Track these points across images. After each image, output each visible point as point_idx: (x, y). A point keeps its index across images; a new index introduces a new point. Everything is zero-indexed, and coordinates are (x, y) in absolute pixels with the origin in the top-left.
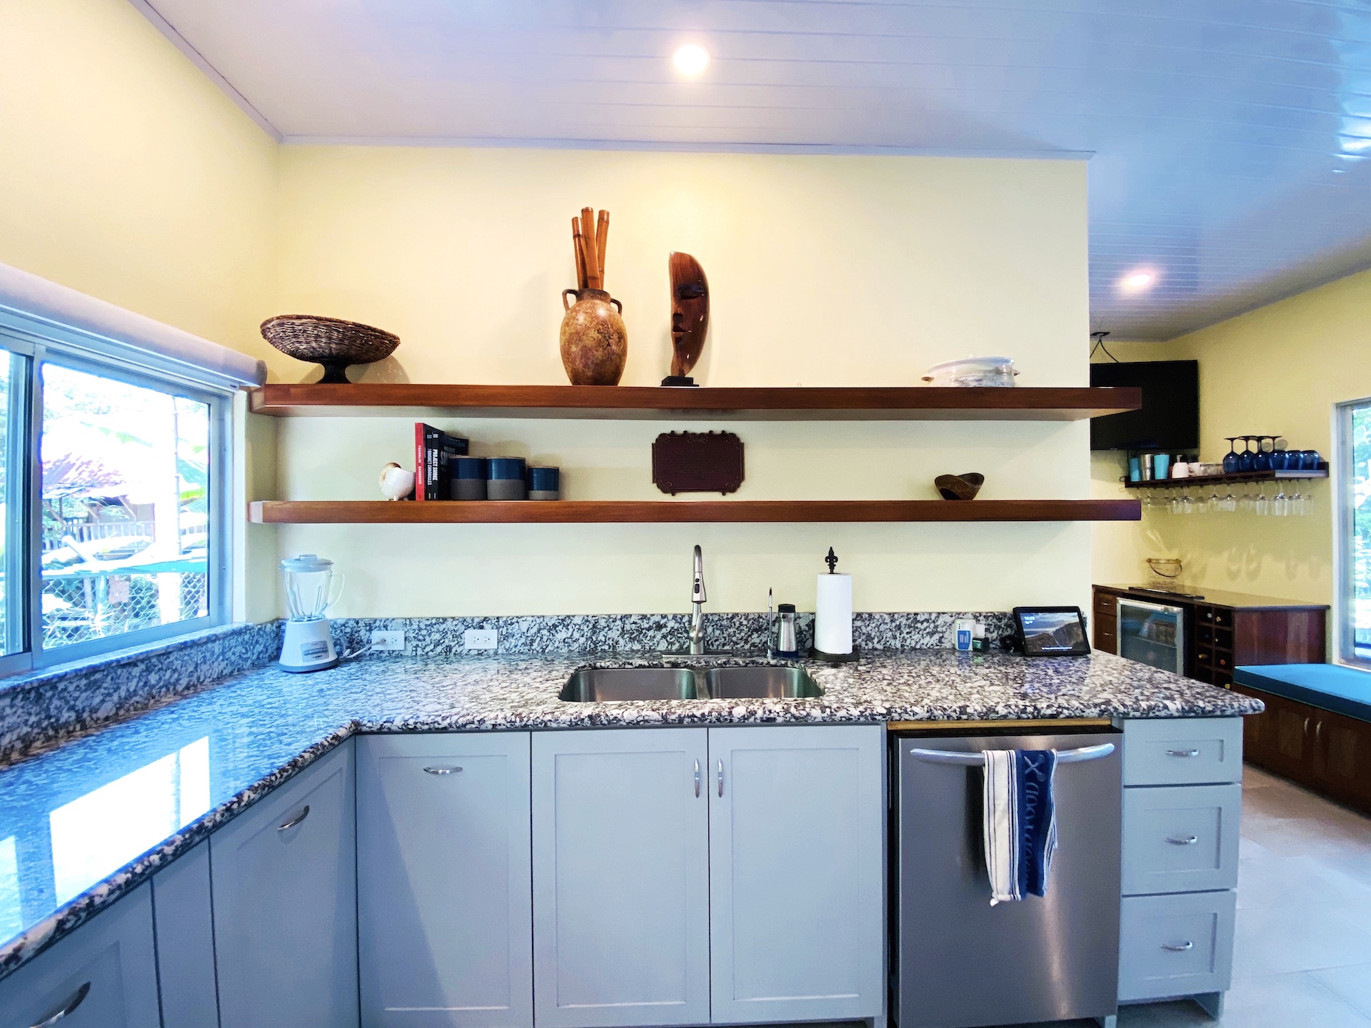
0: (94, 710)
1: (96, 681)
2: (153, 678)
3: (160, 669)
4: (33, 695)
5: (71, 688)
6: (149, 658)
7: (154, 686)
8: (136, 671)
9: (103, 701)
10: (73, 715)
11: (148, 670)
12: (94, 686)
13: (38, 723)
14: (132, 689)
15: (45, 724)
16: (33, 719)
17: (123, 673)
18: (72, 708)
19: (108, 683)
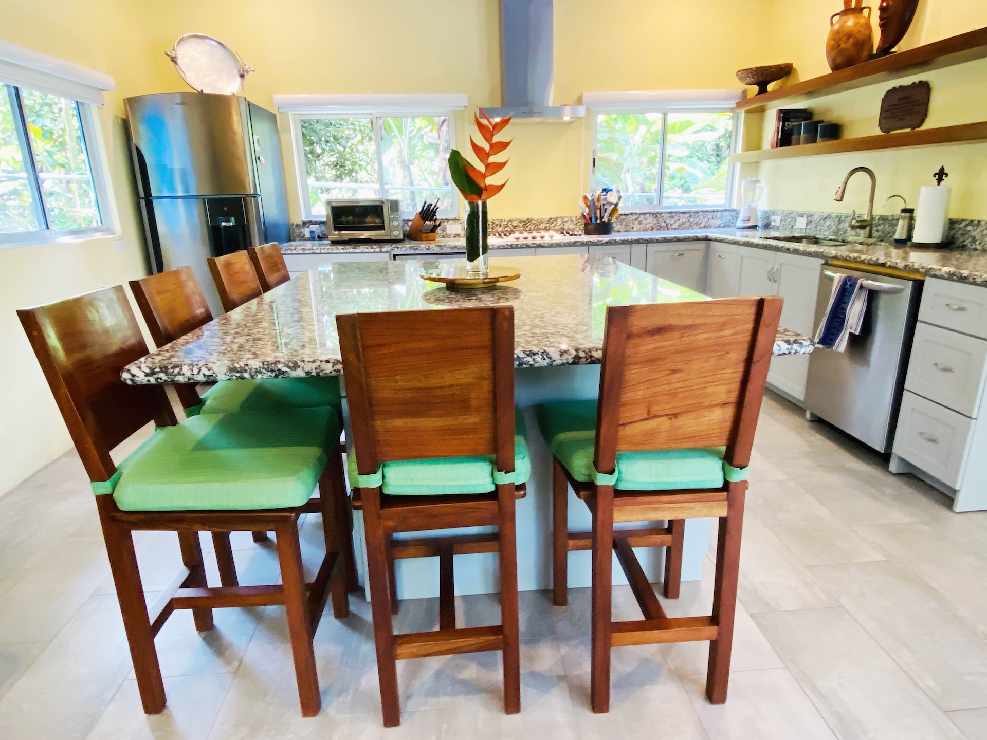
0: (671, 225)
1: (673, 216)
2: (692, 220)
3: (694, 217)
4: (655, 215)
5: (665, 216)
6: (691, 213)
7: (691, 223)
8: (686, 216)
9: (674, 223)
10: (665, 225)
11: (690, 217)
12: (672, 217)
13: (656, 224)
14: (684, 222)
15: (657, 225)
16: (654, 222)
17: (682, 215)
18: (665, 222)
19: (676, 217)
